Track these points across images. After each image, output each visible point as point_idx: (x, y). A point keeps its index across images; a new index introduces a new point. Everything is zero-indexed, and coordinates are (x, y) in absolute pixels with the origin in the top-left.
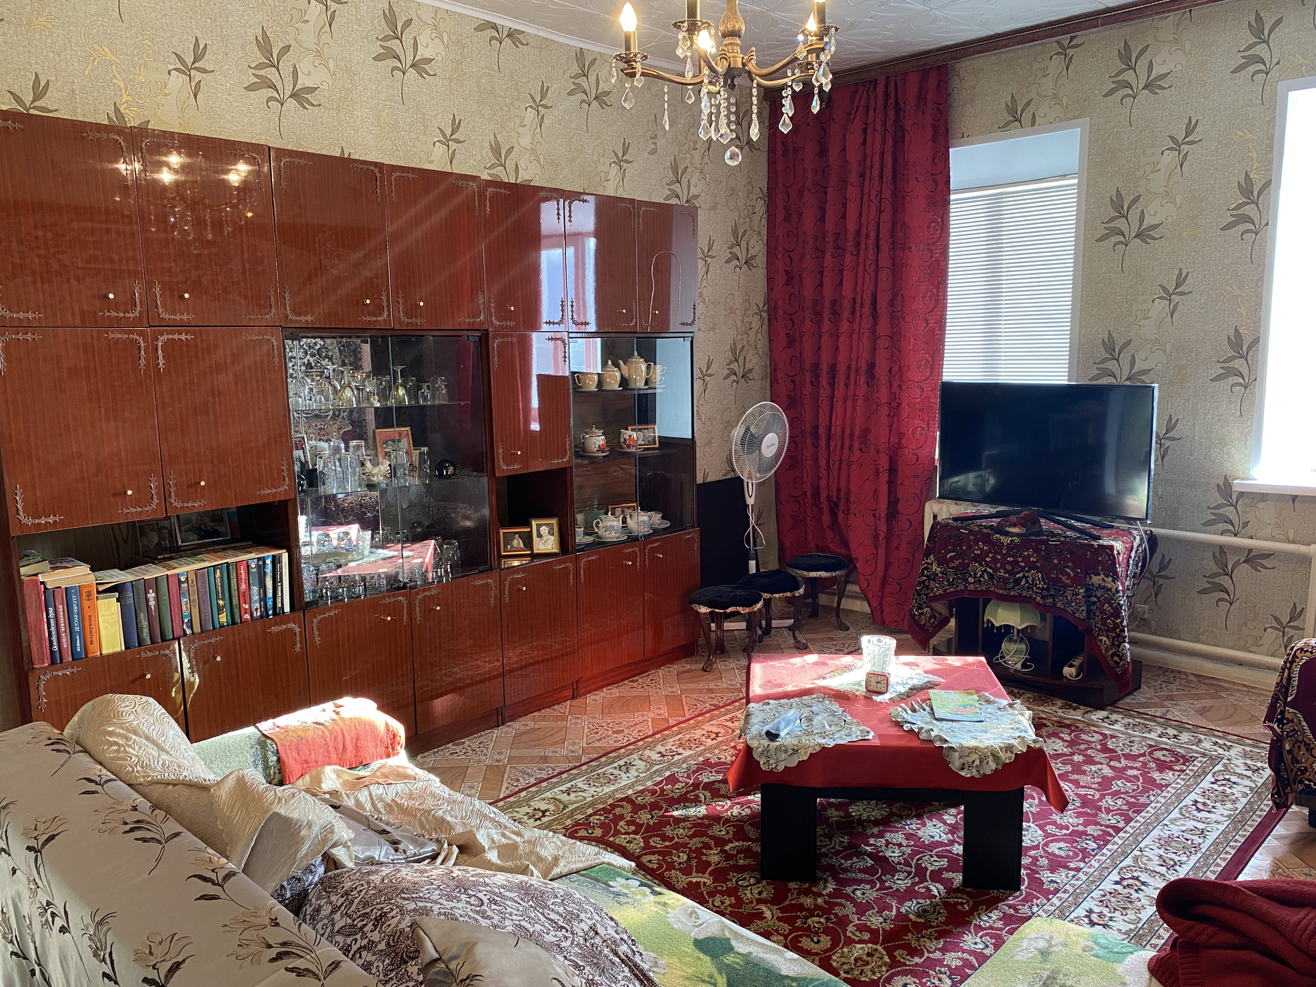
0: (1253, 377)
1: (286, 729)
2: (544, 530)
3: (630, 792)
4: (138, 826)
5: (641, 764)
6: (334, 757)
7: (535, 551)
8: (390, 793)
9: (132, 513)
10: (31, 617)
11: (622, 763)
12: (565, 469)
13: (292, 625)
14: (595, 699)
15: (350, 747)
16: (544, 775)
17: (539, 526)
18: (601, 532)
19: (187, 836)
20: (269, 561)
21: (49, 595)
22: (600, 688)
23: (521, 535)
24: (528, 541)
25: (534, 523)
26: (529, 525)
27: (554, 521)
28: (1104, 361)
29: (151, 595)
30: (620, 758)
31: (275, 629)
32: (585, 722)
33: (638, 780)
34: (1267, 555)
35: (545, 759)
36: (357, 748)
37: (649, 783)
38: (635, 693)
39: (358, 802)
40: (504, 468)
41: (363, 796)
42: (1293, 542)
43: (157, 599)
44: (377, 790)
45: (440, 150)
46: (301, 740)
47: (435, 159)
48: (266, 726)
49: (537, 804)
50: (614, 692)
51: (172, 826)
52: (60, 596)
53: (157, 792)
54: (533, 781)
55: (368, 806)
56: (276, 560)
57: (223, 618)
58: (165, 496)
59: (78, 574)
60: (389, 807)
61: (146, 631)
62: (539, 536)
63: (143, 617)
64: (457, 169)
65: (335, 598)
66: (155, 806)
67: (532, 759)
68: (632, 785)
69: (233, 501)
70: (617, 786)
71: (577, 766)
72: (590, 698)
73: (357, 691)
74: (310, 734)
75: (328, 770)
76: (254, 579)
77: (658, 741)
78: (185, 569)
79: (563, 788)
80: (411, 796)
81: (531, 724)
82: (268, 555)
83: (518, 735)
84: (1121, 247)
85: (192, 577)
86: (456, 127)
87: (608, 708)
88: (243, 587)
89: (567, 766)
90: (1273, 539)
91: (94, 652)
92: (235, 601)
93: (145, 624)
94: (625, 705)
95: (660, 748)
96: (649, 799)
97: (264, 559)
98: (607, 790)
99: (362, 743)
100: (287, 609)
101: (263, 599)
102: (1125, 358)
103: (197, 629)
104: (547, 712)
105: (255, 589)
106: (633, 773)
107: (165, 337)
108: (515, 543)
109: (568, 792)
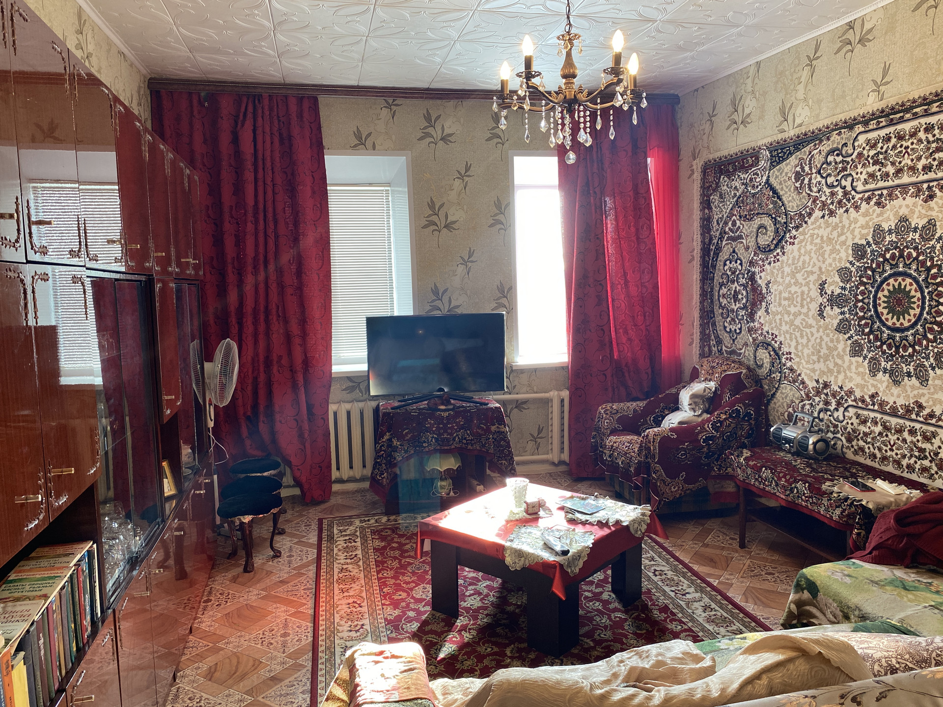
0: (511, 307)
27: (165, 464)
28: (433, 301)
34: (525, 402)
42: (536, 393)
84: (436, 233)
90: (527, 392)
102: (445, 299)
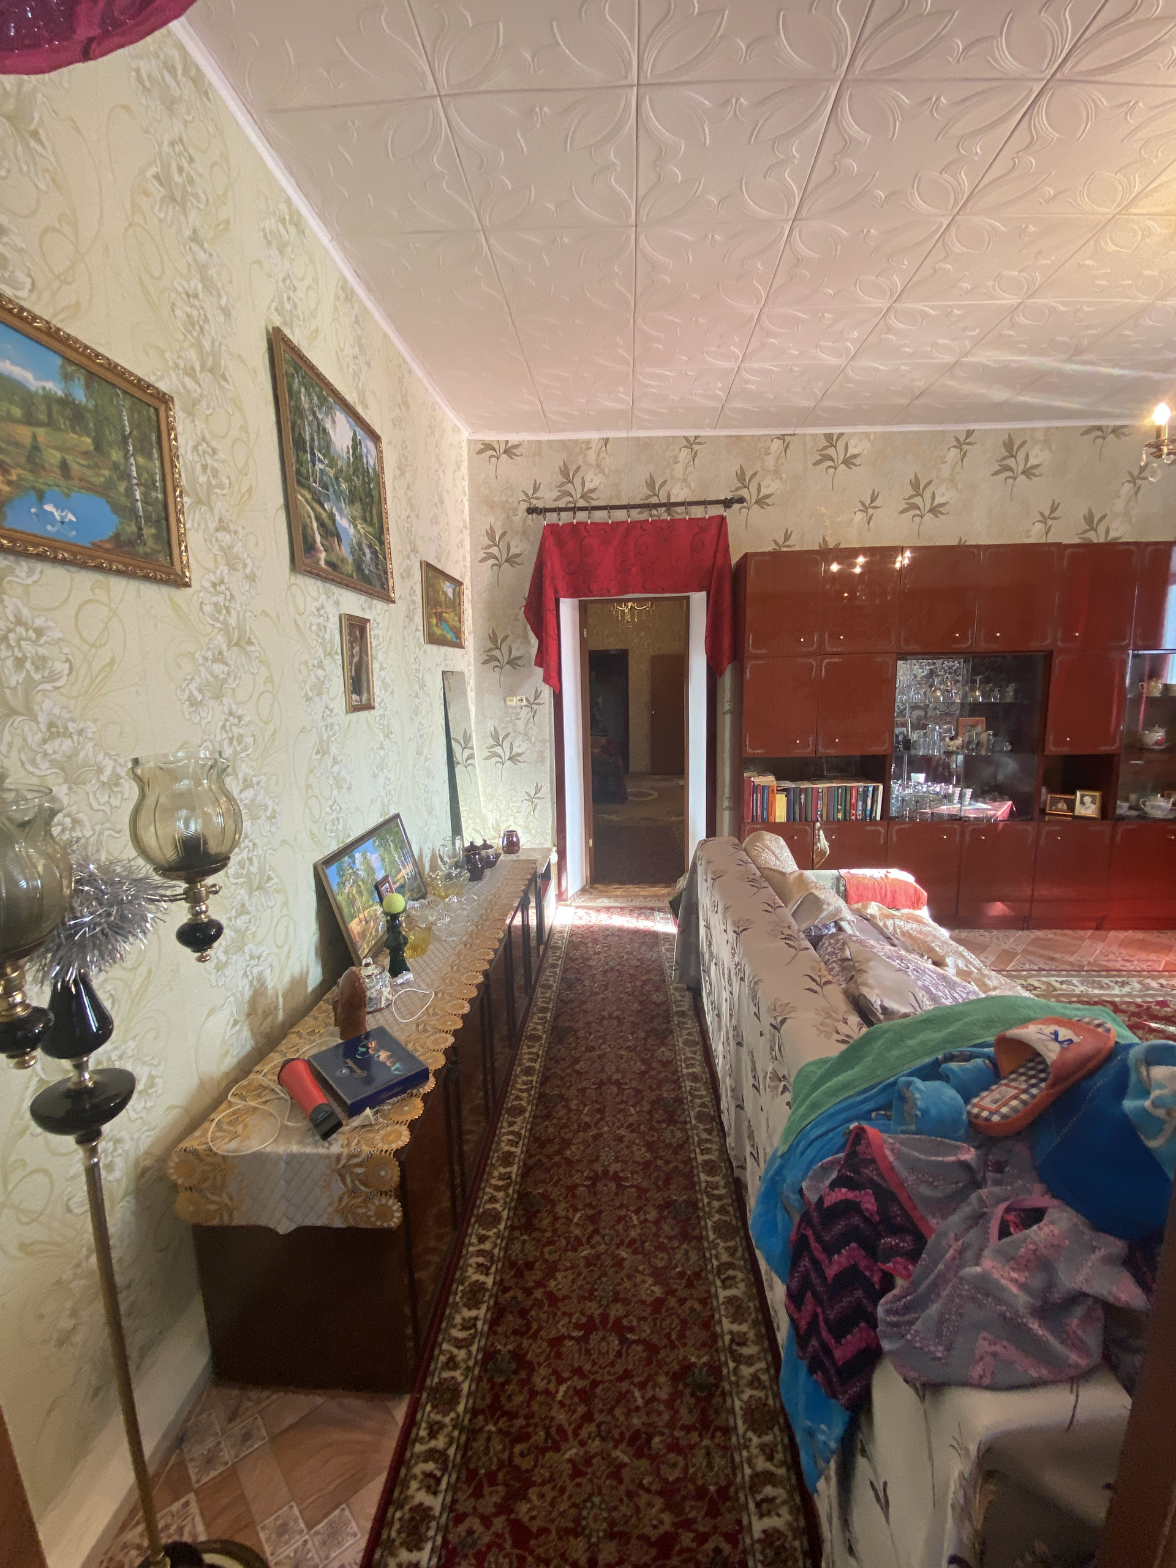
1: (853, 875)
2: (1087, 799)
3: (1117, 999)
4: (753, 880)
5: (1138, 986)
6: (879, 898)
7: (1076, 813)
8: (909, 927)
9: (799, 752)
10: (746, 797)
11: (1119, 980)
12: (1114, 755)
13: (879, 828)
14: (1115, 935)
15: (889, 895)
16: (1047, 967)
17: (1082, 796)
18: (1147, 809)
19: (770, 889)
20: (871, 789)
21: (756, 788)
22: (1126, 929)
23: (1066, 800)
24: (1071, 806)
25: (1078, 793)
26: (1074, 794)
27: (1097, 794)
29: (803, 796)
30: (1119, 976)
31: (868, 828)
32: (1100, 947)
33: (1129, 995)
35: (1052, 959)
36: (893, 898)
37: (1139, 1000)
38: (1158, 940)
39: (885, 925)
40: (1052, 748)
41: (889, 923)
43: (806, 798)
44: (897, 921)
45: (1039, 526)
46: (860, 884)
47: (1034, 534)
48: (843, 872)
49: (1031, 981)
50: (1139, 935)
51: (766, 884)
52: (760, 789)
53: (767, 872)
54: (1036, 968)
55: (891, 929)
56: (875, 789)
57: (840, 816)
58: (816, 745)
59: (769, 780)
60: (903, 933)
61: (797, 816)
62: (1082, 803)
63: (797, 807)
64: (1051, 539)
65: (911, 818)
66: (762, 876)
67: (1041, 956)
68: (1122, 996)
69: (857, 752)
70: (1107, 992)
71: (1077, 969)
72: (1112, 934)
73: (904, 867)
74: (866, 882)
75: (873, 904)
76: (861, 797)
77: (1164, 977)
78: (822, 786)
79: (1060, 979)
80: (920, 932)
81: (1050, 936)
82: (871, 786)
83: (1037, 939)
85: (825, 791)
86: (1054, 508)
87: (1123, 944)
88: (853, 801)
89: (1069, 968)
91: (772, 819)
92: (848, 808)
93: (798, 811)
94: (1144, 946)
95: (1163, 981)
96: (1133, 1009)
97: (868, 787)
98: (1096, 991)
99: (897, 896)
100: (878, 818)
101: (864, 809)
103: (825, 818)
104: (1070, 932)
105: (860, 803)
106: (1127, 989)
107: (827, 661)
108: (1060, 805)
109: (1062, 983)
